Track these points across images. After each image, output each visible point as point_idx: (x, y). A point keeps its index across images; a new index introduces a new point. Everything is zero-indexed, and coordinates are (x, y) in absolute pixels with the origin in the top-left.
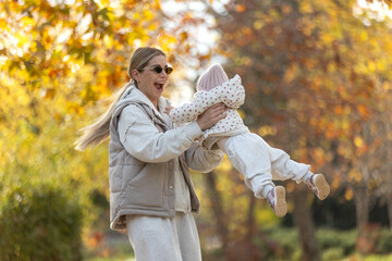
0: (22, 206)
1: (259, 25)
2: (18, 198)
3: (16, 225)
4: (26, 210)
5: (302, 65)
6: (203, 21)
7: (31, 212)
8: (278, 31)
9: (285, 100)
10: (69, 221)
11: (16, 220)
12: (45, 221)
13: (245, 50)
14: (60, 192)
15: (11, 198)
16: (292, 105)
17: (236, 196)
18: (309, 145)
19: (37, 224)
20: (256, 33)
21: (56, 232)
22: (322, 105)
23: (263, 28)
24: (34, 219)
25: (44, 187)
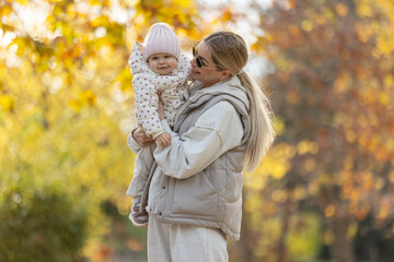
0: (19, 207)
1: (308, 26)
2: (16, 199)
3: (11, 229)
4: (25, 213)
5: (354, 75)
6: (244, 16)
7: (30, 215)
8: (330, 34)
9: (332, 113)
10: (73, 229)
11: (12, 223)
12: (45, 227)
13: (290, 53)
14: (64, 196)
15: (8, 198)
16: (340, 120)
17: (266, 217)
18: (355, 168)
19: (36, 229)
20: (304, 34)
21: (56, 240)
22: (374, 122)
23: (313, 30)
24: (33, 223)
25: (46, 188)
